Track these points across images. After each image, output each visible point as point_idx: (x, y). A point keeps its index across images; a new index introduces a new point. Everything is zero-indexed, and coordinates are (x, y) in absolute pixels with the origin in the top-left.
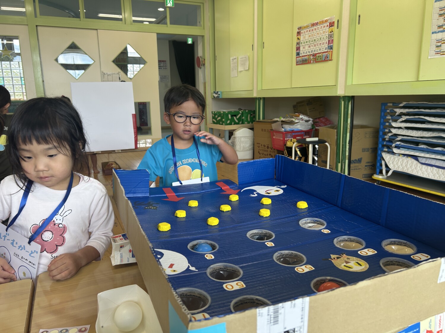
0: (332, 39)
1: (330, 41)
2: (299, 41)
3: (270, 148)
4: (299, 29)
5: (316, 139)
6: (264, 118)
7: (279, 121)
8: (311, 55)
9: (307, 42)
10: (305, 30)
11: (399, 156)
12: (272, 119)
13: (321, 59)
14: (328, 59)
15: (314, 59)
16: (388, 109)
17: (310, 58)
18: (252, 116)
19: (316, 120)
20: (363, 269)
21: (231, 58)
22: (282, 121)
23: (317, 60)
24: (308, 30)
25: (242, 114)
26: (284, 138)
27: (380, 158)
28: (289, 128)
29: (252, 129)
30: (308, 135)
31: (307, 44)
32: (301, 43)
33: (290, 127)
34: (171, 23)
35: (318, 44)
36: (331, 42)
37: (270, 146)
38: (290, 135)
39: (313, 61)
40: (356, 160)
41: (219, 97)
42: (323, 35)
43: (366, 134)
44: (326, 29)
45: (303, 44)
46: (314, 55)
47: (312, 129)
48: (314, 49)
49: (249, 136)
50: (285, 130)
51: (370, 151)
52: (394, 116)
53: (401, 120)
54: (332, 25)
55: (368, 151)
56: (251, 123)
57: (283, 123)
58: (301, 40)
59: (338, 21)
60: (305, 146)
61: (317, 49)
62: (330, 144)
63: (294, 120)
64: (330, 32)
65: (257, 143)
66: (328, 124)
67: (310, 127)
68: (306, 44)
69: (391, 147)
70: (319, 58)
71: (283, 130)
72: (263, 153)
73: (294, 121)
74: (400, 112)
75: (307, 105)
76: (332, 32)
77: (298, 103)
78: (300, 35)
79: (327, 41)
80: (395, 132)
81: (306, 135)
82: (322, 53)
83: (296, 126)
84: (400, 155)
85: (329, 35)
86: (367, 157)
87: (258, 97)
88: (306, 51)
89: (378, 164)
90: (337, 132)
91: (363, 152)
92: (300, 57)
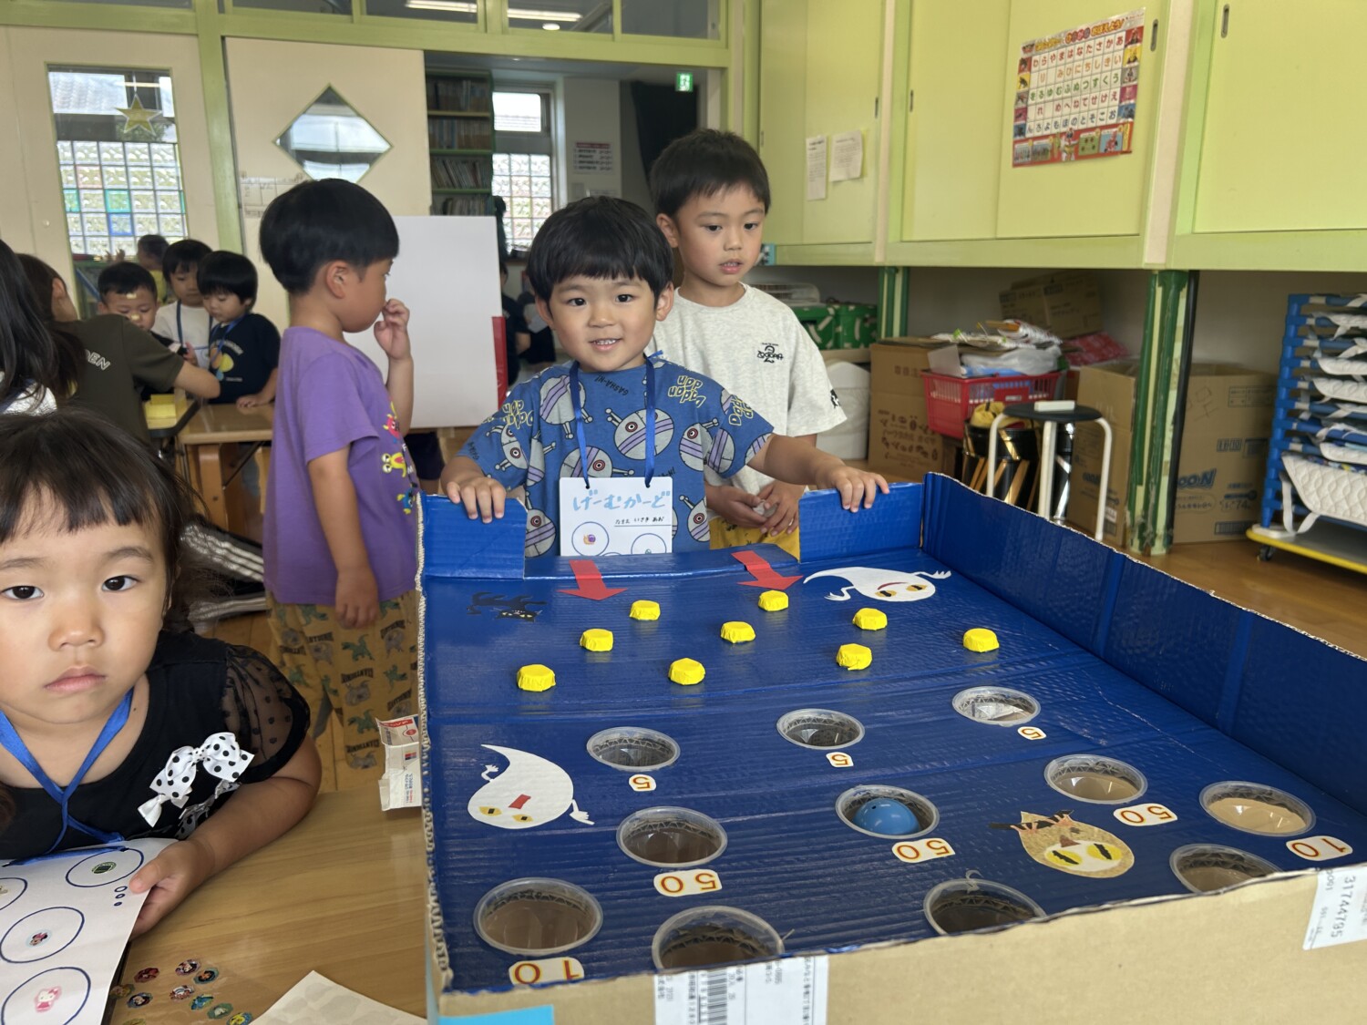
0: (1135, 83)
1: (1128, 90)
2: (1026, 89)
3: (921, 428)
4: (1027, 49)
5: (1068, 405)
6: (904, 332)
7: (953, 344)
8: (1062, 134)
9: (1050, 92)
10: (1046, 55)
11: (1341, 468)
12: (928, 337)
13: (1094, 147)
14: (1118, 148)
15: (1073, 149)
16: (1311, 316)
17: (1057, 145)
18: (867, 325)
19: (1072, 343)
20: (1112, 870)
21: (809, 141)
22: (962, 345)
23: (1081, 153)
24: (1055, 52)
25: (837, 316)
26: (965, 398)
27: (1277, 474)
28: (982, 367)
29: (865, 365)
30: (1045, 391)
31: (1051, 98)
32: (1030, 96)
33: (985, 364)
34: (625, 30)
35: (1085, 99)
36: (1128, 92)
37: (919, 422)
38: (986, 389)
39: (1069, 154)
40: (1195, 477)
41: (767, 261)
42: (1105, 69)
43: (1234, 392)
44: (1113, 52)
45: (1039, 100)
46: (1073, 135)
47: (1058, 371)
48: (1072, 117)
49: (855, 388)
50: (970, 372)
51: (1245, 447)
52: (1331, 340)
53: (1351, 351)
54: (1134, 37)
55: (1237, 449)
56: (862, 347)
57: (963, 349)
58: (1032, 86)
59: (1155, 26)
60: (1033, 424)
61: (1082, 114)
62: (1111, 423)
63: (999, 340)
64: (1126, 60)
65: (881, 412)
66: (1111, 355)
67: (1051, 365)
68: (1047, 98)
69: (1313, 440)
70: (1089, 145)
71: (964, 371)
72: (898, 444)
73: (999, 346)
74: (1349, 326)
75: (1046, 292)
76: (1135, 59)
77: (1016, 286)
78: (1030, 70)
79: (1118, 90)
80: (1331, 390)
81: (1036, 388)
82: (1098, 130)
83: (1006, 359)
84: (1345, 467)
85: (1124, 70)
86: (1231, 469)
87: (888, 264)
88: (1046, 122)
89: (1269, 494)
90: (1138, 385)
91: (1220, 450)
92: (1027, 140)
